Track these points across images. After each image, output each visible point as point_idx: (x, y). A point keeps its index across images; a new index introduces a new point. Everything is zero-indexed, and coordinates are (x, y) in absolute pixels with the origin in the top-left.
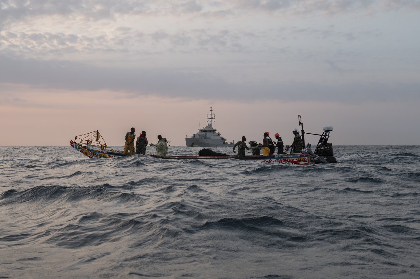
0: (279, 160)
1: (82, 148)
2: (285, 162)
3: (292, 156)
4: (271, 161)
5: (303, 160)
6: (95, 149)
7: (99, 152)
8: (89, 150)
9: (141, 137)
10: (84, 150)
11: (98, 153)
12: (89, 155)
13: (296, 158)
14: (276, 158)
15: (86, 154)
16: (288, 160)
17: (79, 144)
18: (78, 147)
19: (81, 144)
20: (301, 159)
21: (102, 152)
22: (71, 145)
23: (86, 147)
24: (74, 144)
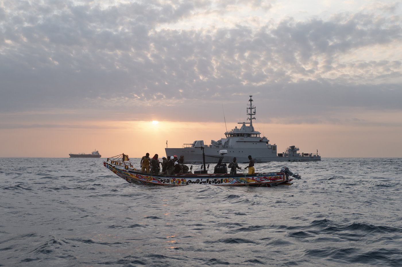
0: (260, 178)
1: (112, 168)
2: (264, 179)
3: (270, 175)
4: (254, 178)
5: (279, 178)
6: (121, 169)
7: (123, 170)
8: (116, 169)
9: (154, 159)
10: (113, 169)
11: (123, 172)
12: (117, 173)
13: (273, 176)
14: (257, 176)
15: (115, 172)
16: (267, 177)
17: (110, 164)
18: (109, 167)
19: (111, 164)
20: (278, 177)
21: (125, 171)
22: (104, 165)
23: (115, 167)
24: (106, 164)
